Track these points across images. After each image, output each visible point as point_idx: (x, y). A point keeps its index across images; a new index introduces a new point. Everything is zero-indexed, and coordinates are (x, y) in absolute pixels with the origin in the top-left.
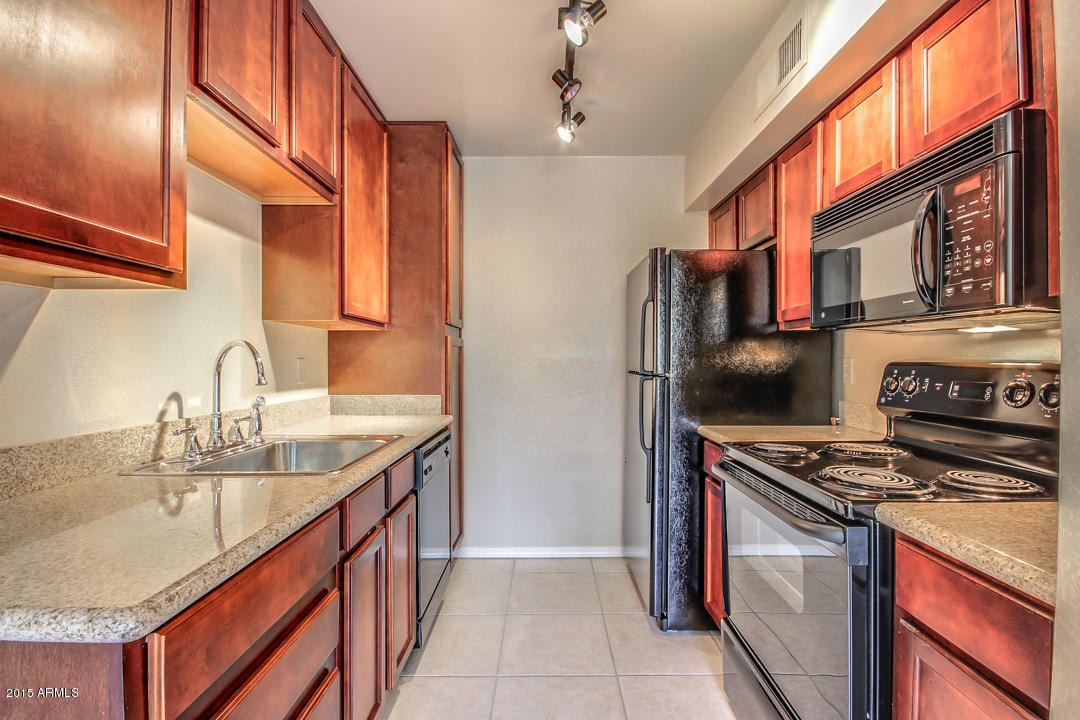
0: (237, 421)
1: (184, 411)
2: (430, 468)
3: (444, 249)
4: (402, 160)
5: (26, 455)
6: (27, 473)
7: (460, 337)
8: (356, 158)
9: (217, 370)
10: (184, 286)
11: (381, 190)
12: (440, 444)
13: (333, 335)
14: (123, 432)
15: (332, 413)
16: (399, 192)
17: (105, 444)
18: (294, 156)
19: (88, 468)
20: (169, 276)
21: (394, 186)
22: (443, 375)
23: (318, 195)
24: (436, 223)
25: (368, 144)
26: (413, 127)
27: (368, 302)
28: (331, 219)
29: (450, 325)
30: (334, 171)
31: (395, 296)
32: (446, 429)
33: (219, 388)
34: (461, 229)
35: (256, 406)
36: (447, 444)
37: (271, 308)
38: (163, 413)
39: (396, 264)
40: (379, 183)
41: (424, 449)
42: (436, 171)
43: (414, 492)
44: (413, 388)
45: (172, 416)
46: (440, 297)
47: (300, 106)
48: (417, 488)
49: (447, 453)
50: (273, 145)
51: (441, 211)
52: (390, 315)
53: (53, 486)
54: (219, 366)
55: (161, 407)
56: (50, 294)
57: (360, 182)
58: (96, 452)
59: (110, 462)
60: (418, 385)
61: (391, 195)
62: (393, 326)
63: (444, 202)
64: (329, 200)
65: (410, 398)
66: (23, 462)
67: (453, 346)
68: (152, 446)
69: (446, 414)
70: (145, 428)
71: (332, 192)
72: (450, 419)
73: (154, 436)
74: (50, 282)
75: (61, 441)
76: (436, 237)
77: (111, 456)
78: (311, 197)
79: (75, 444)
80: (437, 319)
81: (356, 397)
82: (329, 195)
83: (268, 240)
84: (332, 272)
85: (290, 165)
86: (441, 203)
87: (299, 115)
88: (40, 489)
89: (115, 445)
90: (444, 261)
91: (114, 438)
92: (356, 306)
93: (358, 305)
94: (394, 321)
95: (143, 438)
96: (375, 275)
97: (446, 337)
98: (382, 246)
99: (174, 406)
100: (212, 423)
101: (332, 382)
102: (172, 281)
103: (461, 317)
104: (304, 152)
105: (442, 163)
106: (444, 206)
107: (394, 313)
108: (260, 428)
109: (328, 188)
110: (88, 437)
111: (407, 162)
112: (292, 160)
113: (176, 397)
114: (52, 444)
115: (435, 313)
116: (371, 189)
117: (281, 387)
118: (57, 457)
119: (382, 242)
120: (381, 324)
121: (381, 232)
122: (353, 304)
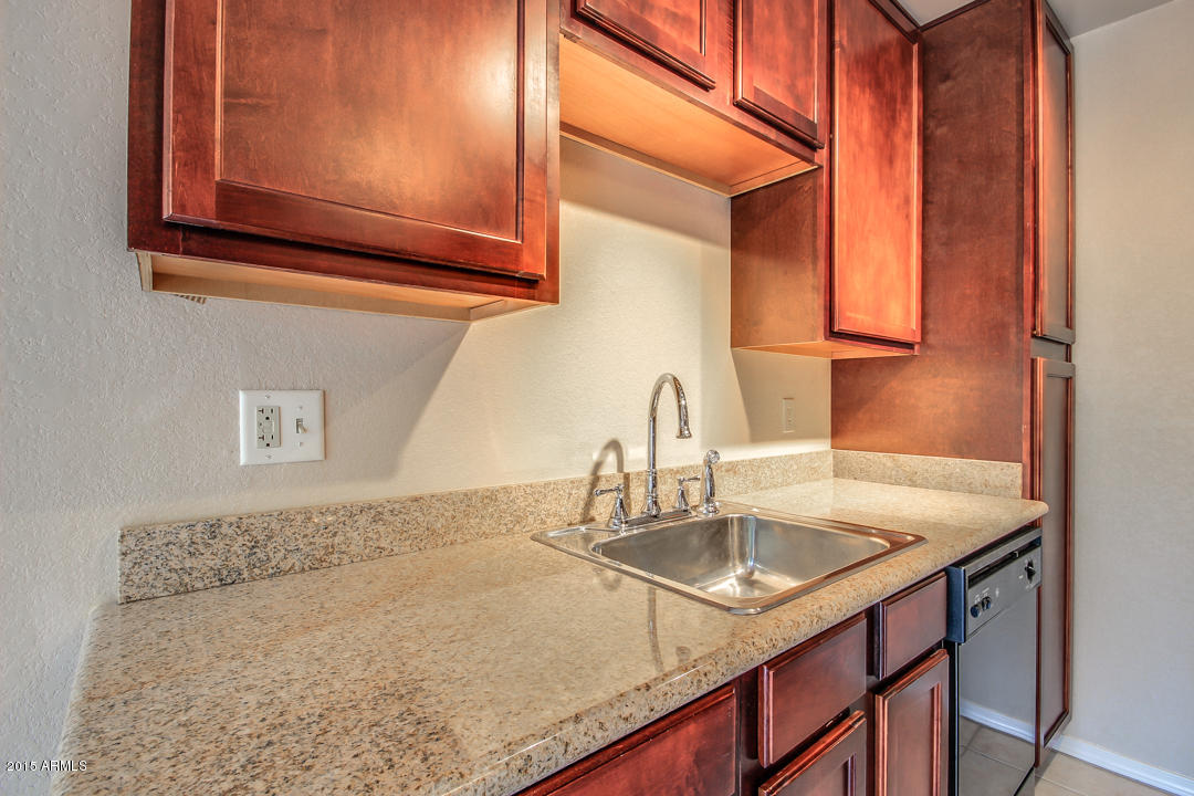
0: (681, 482)
1: (625, 463)
2: (986, 602)
3: (1028, 201)
4: (946, 77)
5: (438, 505)
6: (439, 526)
7: (1068, 358)
8: (857, 90)
9: (652, 415)
10: (555, 299)
11: (908, 136)
12: (1011, 558)
13: (838, 366)
14: (547, 485)
15: (836, 476)
16: (941, 131)
17: (525, 499)
18: (740, 98)
19: (506, 525)
20: (534, 286)
21: (932, 124)
22: (1026, 428)
23: (796, 159)
24: (1013, 162)
25: (881, 67)
26: (965, 16)
27: (879, 311)
28: (814, 190)
29: (1043, 339)
30: (815, 113)
31: (933, 300)
32: (1033, 525)
33: (654, 437)
34: (1069, 167)
35: (709, 463)
36: (1033, 556)
37: (743, 330)
38: (598, 466)
39: (935, 248)
40: (903, 124)
41: (972, 568)
42: (1012, 71)
43: (949, 646)
44: (964, 447)
45: (610, 468)
46: (1019, 291)
47: (751, 22)
48: (954, 638)
49: (1030, 574)
50: (706, 88)
51: (1022, 139)
52: (924, 331)
53: (466, 541)
54: (653, 409)
55: (595, 457)
56: (471, 328)
57: (866, 125)
58: (515, 507)
59: (531, 519)
60: (974, 442)
61: (925, 140)
62: (930, 347)
63: (1029, 117)
64: (810, 161)
65: (956, 464)
66: (434, 512)
67: (1049, 376)
68: (582, 504)
69: (1032, 498)
70: (572, 482)
71: (814, 148)
72: (1040, 508)
73: (584, 493)
74: (467, 314)
75: (476, 492)
76: (1013, 186)
77: (532, 513)
78: (787, 165)
79: (491, 497)
80: (1013, 330)
81: (870, 455)
82: (806, 152)
83: (739, 243)
84: (815, 269)
85: (736, 115)
86: (1021, 123)
87: (749, 33)
88: (452, 544)
89: (537, 501)
90: (1029, 224)
91: (539, 492)
92: (854, 317)
93: (860, 317)
94: (931, 339)
95: (570, 494)
96: (894, 268)
97: (1033, 361)
98: (910, 223)
99: (611, 458)
100: (647, 480)
101: (837, 431)
102: (536, 293)
103: (1069, 323)
104: (756, 90)
105: (1026, 52)
106: (1028, 127)
107: (931, 326)
108: (712, 494)
109: (804, 141)
110: (506, 489)
111: (954, 79)
112: (739, 105)
113: (615, 445)
114: (466, 495)
115: (1011, 319)
116: (888, 135)
117: (758, 435)
118: (471, 510)
119: (908, 216)
120: (909, 346)
121: (907, 201)
122: (849, 314)
